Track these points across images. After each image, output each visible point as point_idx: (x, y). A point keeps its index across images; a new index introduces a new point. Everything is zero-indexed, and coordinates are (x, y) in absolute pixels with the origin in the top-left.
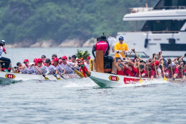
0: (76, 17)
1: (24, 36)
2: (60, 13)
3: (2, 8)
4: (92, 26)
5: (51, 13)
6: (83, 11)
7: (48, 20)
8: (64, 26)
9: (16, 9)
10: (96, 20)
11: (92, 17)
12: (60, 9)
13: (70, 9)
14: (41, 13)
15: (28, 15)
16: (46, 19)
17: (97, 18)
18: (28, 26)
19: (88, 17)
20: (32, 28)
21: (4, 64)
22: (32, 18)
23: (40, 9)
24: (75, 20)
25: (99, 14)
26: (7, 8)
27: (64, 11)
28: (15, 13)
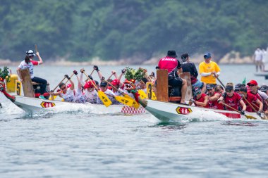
0: (209, 21)
1: (135, 48)
2: (186, 16)
3: (103, 8)
4: (233, 34)
5: (173, 15)
6: (220, 12)
7: (169, 25)
8: (192, 34)
9: (122, 10)
10: (238, 26)
11: (233, 22)
12: (186, 10)
13: (200, 10)
14: (158, 15)
15: (139, 18)
16: (166, 24)
17: (240, 22)
18: (140, 34)
19: (226, 20)
20: (147, 36)
21: (39, 88)
22: (146, 23)
23: (157, 10)
24: (207, 26)
25: (242, 17)
26: (110, 9)
27: (191, 13)
28: (121, 15)
